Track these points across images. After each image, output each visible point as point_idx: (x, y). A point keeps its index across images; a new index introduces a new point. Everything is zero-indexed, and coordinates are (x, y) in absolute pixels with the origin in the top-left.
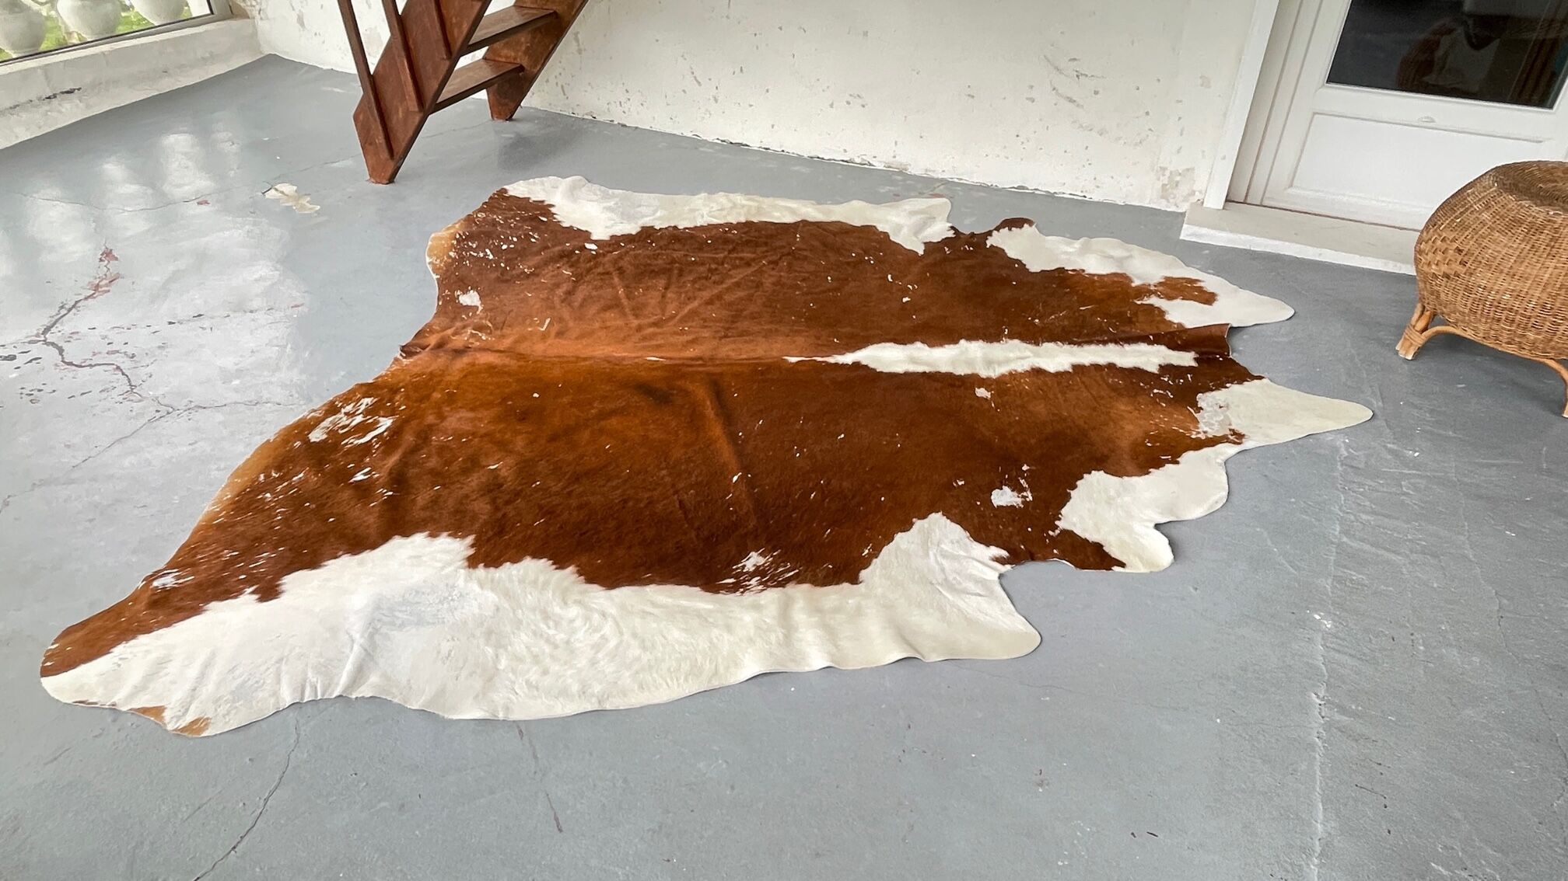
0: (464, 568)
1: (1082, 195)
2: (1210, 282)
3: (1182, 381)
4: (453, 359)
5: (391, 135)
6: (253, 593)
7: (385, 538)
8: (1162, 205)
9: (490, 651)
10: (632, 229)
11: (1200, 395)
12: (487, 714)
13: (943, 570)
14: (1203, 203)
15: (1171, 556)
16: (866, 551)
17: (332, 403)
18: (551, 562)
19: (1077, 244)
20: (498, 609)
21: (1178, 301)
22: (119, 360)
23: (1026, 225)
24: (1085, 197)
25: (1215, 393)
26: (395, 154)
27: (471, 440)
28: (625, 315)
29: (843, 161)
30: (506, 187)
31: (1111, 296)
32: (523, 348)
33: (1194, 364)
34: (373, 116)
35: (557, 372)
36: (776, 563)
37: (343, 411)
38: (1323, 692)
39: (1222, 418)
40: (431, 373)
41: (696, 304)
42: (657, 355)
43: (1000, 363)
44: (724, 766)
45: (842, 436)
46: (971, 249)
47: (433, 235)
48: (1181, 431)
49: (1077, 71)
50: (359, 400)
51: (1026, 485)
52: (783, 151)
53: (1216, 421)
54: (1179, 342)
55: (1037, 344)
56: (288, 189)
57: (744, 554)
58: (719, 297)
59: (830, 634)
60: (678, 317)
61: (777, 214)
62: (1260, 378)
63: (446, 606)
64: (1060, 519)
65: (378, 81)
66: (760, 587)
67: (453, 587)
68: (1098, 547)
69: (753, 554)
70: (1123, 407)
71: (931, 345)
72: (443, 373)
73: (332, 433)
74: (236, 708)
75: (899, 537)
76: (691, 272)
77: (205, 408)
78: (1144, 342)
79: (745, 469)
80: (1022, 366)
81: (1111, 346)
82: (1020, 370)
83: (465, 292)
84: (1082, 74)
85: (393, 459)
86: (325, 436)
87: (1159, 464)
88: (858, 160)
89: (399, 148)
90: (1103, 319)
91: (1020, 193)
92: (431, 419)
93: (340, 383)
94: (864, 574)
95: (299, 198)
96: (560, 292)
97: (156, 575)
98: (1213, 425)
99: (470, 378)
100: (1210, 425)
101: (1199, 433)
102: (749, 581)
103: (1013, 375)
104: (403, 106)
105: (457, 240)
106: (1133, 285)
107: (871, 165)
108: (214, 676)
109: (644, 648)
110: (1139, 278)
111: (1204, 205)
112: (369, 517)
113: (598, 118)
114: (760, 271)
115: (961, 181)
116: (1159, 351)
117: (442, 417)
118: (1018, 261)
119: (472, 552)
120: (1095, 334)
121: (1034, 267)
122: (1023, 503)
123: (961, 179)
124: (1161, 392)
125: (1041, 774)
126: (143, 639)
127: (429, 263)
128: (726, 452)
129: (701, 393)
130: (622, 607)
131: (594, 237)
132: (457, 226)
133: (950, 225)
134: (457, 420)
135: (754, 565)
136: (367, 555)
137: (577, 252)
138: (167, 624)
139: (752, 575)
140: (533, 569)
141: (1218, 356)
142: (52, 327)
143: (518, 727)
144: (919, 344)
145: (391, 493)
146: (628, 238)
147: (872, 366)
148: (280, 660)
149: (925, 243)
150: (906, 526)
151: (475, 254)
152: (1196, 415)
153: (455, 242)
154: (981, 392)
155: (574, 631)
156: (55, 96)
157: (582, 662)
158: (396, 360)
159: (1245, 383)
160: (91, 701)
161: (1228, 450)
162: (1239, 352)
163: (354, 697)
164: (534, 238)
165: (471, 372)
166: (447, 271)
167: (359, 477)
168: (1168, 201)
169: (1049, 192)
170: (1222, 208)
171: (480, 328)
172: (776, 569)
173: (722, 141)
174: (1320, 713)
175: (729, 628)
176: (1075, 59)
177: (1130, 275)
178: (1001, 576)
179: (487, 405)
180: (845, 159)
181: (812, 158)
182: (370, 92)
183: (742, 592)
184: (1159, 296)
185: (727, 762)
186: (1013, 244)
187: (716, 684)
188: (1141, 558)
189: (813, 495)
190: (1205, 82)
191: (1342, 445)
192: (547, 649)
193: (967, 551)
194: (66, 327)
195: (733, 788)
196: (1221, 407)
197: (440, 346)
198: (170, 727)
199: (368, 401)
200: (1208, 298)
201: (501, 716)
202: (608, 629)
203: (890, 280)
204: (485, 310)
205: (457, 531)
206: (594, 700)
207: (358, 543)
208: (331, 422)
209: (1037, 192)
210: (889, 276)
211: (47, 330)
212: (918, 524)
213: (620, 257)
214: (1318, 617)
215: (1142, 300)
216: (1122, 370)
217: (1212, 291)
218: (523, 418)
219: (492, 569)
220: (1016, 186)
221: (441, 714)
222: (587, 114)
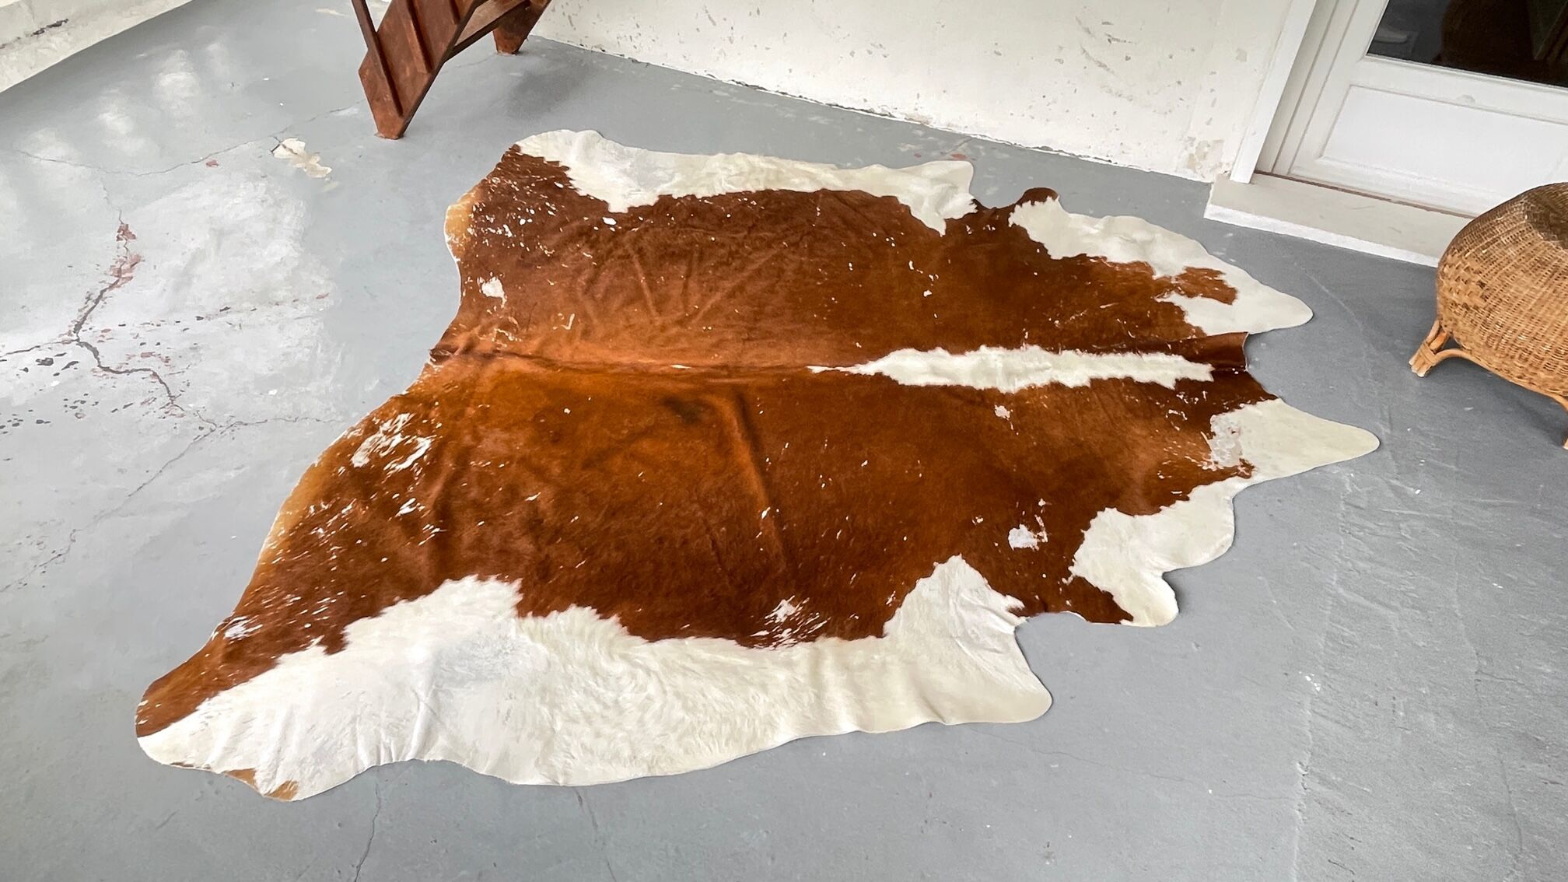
0: (515, 618)
1: (1108, 159)
2: (1233, 275)
3: (1197, 399)
4: (483, 365)
5: (400, 94)
6: (320, 644)
7: (437, 583)
8: (1188, 175)
9: (545, 710)
10: (650, 199)
11: (1214, 416)
12: (549, 781)
13: (962, 621)
14: (1230, 175)
15: (1176, 610)
16: (890, 600)
17: (370, 420)
18: (595, 610)
19: (1100, 224)
20: (549, 664)
21: (1198, 299)
22: (154, 364)
23: (1049, 199)
24: (1110, 161)
25: (1228, 415)
26: (404, 112)
27: (509, 466)
28: (647, 311)
29: (862, 110)
30: (517, 143)
31: (1132, 292)
32: (551, 352)
33: (1210, 378)
34: (379, 73)
35: (585, 382)
36: (806, 614)
37: (382, 429)
38: (1307, 762)
39: (1234, 445)
40: (463, 383)
41: (718, 297)
42: (682, 362)
43: (1019, 375)
44: (765, 835)
45: (866, 463)
46: (994, 229)
47: (449, 208)
48: (1193, 461)
49: (1109, 36)
50: (395, 417)
51: (1042, 524)
52: (800, 97)
53: (1228, 449)
54: (1197, 353)
55: (1056, 351)
56: (297, 145)
57: (774, 603)
58: (741, 288)
59: (858, 694)
60: (701, 314)
61: (797, 181)
62: (1273, 397)
63: (501, 659)
64: (1073, 564)
65: (384, 39)
66: (792, 641)
67: (506, 638)
68: (1108, 596)
69: (784, 602)
70: (1138, 432)
71: (952, 352)
72: (474, 382)
73: (373, 456)
74: (319, 771)
75: (921, 583)
76: (711, 254)
77: (246, 424)
78: (1162, 351)
79: (773, 502)
80: (1041, 380)
81: (1130, 356)
82: (1039, 384)
83: (487, 280)
84: (1114, 39)
85: (436, 489)
86: (367, 461)
87: (1169, 501)
88: (879, 111)
89: (407, 106)
90: (1123, 321)
91: (1043, 156)
92: (467, 440)
93: (375, 394)
94: (888, 626)
95: (309, 158)
96: (582, 280)
97: (227, 624)
98: (1224, 453)
99: (501, 389)
100: (1222, 454)
101: (1209, 463)
102: (781, 633)
103: (1032, 390)
104: (411, 67)
105: (475, 213)
106: (1155, 277)
107: (891, 116)
108: (295, 738)
109: (685, 708)
110: (1160, 268)
111: (1231, 178)
112: (418, 555)
113: (609, 52)
114: (779, 257)
115: (984, 139)
116: (1176, 362)
117: (478, 439)
118: (1040, 245)
119: (519, 598)
120: (1114, 340)
121: (1057, 253)
122: (1038, 544)
123: (985, 136)
124: (1176, 412)
125: (1048, 846)
126: (224, 695)
127: (449, 243)
128: (754, 483)
129: (728, 410)
130: (664, 662)
131: (613, 209)
132: (473, 194)
133: (972, 198)
134: (494, 442)
135: (785, 615)
136: (422, 601)
137: (596, 228)
138: (244, 678)
139: (784, 626)
140: (578, 619)
141: (1234, 370)
142: (82, 323)
143: (577, 793)
144: (940, 351)
145: (437, 530)
146: (645, 211)
147: (893, 377)
148: (354, 720)
149: (946, 220)
150: (927, 571)
151: (494, 231)
152: (1208, 442)
153: (472, 216)
154: (1001, 411)
155: (621, 691)
156: (42, 31)
157: (630, 725)
158: (427, 366)
159: (1258, 403)
160: (186, 763)
161: (1236, 484)
162: (1254, 363)
163: (425, 760)
164: (552, 210)
165: (503, 381)
166: (467, 251)
167: (405, 509)
168: (1195, 172)
169: (1074, 155)
170: (1248, 182)
171: (506, 326)
172: (806, 621)
173: (737, 83)
174: (1303, 785)
175: (764, 687)
176: (1108, 23)
177: (1152, 265)
178: (1017, 629)
179: (520, 424)
180: (865, 109)
181: (830, 105)
182: (376, 51)
183: (775, 646)
184: (1179, 292)
185: (767, 832)
186: (1033, 221)
187: (754, 749)
188: (1147, 609)
189: (838, 534)
190: (1242, 56)
191: (1348, 480)
192: (598, 708)
193: (984, 600)
194: (97, 322)
195: (773, 859)
196: (1233, 432)
197: (469, 349)
198: (263, 791)
199: (404, 417)
200: (1227, 295)
201: (561, 782)
202: (652, 689)
203: (912, 268)
204: (509, 303)
205: (505, 573)
206: (645, 766)
207: (414, 588)
208: (371, 442)
209: (1061, 154)
210: (911, 263)
211: (78, 327)
212: (939, 568)
213: (639, 236)
214: (1308, 679)
215: (1162, 297)
216: (1139, 384)
217: (1233, 286)
218: (556, 440)
219: (540, 619)
220: (1040, 146)
221: (506, 779)
222: (596, 47)
